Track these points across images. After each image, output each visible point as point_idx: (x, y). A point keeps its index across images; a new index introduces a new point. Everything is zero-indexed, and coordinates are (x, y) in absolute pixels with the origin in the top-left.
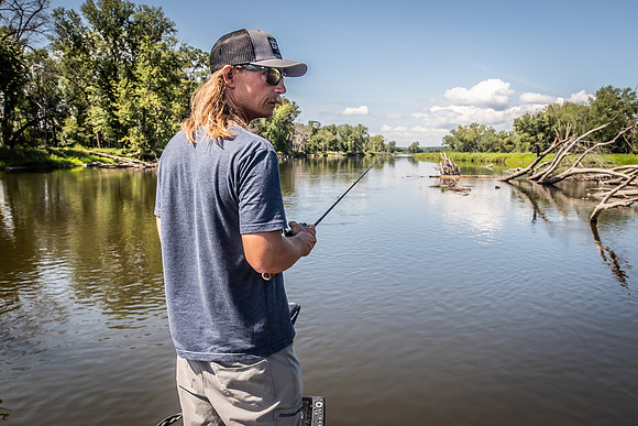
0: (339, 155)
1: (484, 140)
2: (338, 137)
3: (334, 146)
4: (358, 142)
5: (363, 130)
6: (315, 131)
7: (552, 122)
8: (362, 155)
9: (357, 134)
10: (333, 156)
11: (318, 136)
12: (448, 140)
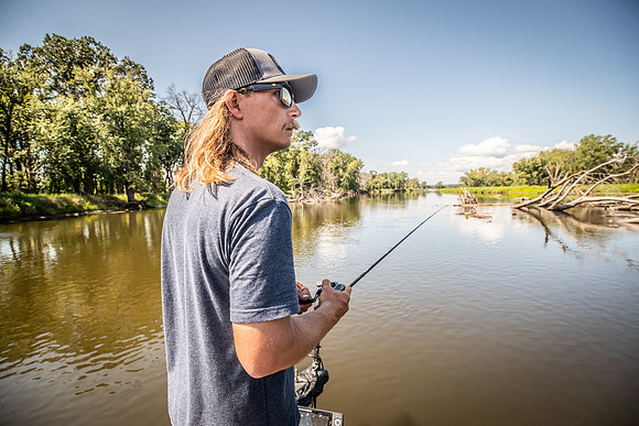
0: (390, 191)
1: (490, 178)
2: (389, 180)
3: (386, 185)
4: (401, 183)
5: (405, 175)
6: (374, 177)
7: (544, 163)
8: (404, 191)
9: (401, 178)
10: (385, 192)
11: (375, 180)
12: (463, 179)
